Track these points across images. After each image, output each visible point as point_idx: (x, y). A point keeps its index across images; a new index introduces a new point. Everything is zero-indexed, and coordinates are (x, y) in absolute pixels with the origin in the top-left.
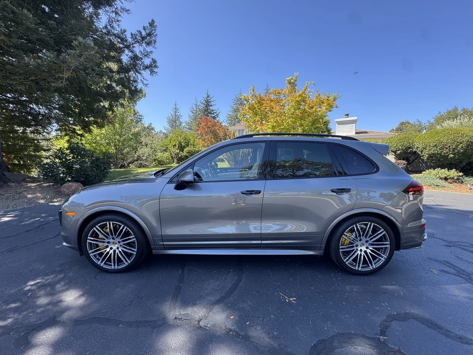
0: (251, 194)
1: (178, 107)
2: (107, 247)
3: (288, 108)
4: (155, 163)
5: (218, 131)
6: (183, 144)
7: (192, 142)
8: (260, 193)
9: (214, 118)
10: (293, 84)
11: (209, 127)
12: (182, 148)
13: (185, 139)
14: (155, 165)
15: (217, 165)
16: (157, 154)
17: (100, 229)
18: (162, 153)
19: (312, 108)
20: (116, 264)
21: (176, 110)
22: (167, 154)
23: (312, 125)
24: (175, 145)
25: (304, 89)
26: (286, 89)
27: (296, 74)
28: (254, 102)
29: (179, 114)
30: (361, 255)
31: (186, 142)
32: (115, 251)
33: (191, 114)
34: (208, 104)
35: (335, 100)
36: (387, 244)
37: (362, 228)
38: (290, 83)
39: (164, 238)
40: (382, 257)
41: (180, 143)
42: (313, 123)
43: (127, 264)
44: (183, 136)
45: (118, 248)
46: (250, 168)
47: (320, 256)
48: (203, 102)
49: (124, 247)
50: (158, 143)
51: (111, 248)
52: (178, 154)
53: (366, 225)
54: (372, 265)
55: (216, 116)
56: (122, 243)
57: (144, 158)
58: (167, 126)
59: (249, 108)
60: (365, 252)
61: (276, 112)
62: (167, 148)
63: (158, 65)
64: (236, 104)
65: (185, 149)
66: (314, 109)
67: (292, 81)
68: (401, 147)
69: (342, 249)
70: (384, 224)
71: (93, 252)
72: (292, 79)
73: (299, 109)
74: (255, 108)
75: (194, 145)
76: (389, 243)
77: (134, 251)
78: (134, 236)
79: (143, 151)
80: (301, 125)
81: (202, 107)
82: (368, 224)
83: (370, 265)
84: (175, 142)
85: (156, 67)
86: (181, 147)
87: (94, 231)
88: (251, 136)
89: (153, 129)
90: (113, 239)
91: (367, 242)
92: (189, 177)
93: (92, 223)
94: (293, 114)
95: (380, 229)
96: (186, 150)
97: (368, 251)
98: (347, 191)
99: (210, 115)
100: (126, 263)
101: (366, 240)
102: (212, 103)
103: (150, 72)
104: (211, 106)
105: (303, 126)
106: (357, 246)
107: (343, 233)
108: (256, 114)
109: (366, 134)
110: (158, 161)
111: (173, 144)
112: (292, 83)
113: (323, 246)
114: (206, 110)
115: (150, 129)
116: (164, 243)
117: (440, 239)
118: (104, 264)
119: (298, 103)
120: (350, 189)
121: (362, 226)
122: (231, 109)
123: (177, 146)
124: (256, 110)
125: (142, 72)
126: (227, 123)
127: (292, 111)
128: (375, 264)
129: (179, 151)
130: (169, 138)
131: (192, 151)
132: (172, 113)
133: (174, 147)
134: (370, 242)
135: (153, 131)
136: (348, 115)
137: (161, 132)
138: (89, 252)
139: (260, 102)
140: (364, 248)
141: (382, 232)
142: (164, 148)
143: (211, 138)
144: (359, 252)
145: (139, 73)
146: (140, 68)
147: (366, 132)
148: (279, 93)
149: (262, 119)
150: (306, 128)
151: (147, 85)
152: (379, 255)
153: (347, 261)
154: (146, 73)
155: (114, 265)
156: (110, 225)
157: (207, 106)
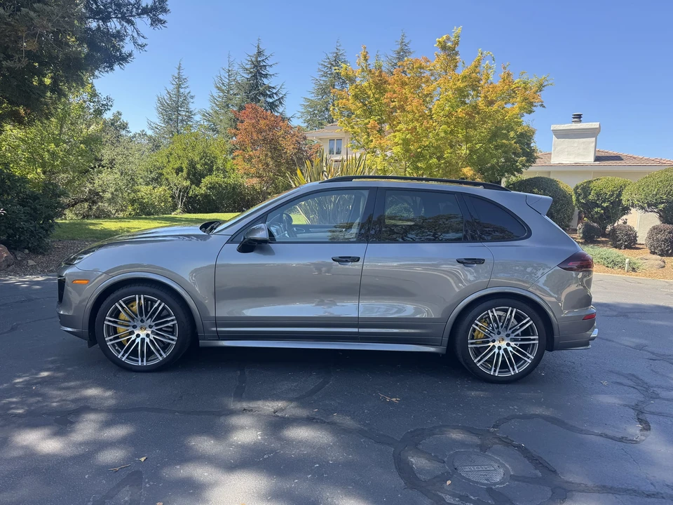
0: (347, 261)
1: (184, 74)
2: (132, 333)
3: (440, 104)
4: (134, 210)
5: (283, 143)
6: (198, 166)
7: (220, 162)
8: (358, 261)
9: (272, 106)
10: (450, 51)
11: (260, 131)
12: (196, 177)
13: (204, 155)
14: (133, 213)
15: (290, 219)
16: (136, 187)
17: (124, 306)
18: (150, 187)
19: (491, 103)
20: (145, 359)
21: (180, 82)
22: (160, 190)
23: (490, 141)
24: (179, 170)
25: (473, 63)
26: (437, 62)
27: (458, 30)
28: (365, 84)
29: (187, 91)
30: (499, 354)
31: (206, 164)
32: (143, 340)
33: (216, 93)
34: (258, 70)
35: (541, 87)
36: (535, 339)
37: (500, 317)
38: (444, 48)
39: (217, 322)
40: (528, 358)
41: (192, 165)
42: (495, 135)
43: (161, 359)
44: (200, 148)
45: (148, 335)
46: (349, 227)
47: (443, 355)
48: (248, 67)
49: (158, 334)
50: (139, 164)
51: (138, 336)
52: (186, 189)
53: (506, 311)
54: (514, 369)
55: (277, 103)
56: (154, 329)
57: (108, 195)
58: (157, 119)
59: (356, 97)
60: (505, 350)
61: (413, 111)
62: (161, 174)
63: (168, 8)
64: (325, 75)
65: (203, 180)
66: (495, 107)
67: (449, 44)
68: (665, 197)
69: (472, 343)
70: (531, 310)
71: (111, 340)
72: (448, 39)
73: (464, 103)
74: (369, 97)
75: (224, 171)
76: (537, 337)
77: (173, 340)
78: (174, 317)
79: (106, 180)
80: (468, 139)
81: (243, 77)
82: (508, 310)
83: (511, 369)
84: (179, 162)
85: (165, 11)
86: (194, 175)
87: (116, 307)
88: (350, 179)
89: (124, 126)
90: (142, 321)
91: (508, 336)
92: (262, 235)
93: (113, 296)
94: (449, 115)
95: (525, 318)
96: (206, 181)
97: (509, 349)
98: (480, 261)
99: (262, 98)
100: (161, 357)
101: (506, 333)
102: (270, 71)
103: (150, 21)
104: (266, 76)
105: (471, 142)
106: (494, 341)
107: (472, 322)
108: (369, 112)
109: (618, 163)
110: (141, 204)
111: (176, 166)
112: (450, 47)
113: (446, 339)
114: (255, 86)
115: (117, 126)
116: (218, 329)
117: (649, 352)
118: (127, 358)
119: (461, 93)
120: (484, 260)
121: (501, 313)
122: (312, 87)
123: (185, 170)
124: (370, 102)
125: (136, 20)
126: (301, 120)
127: (447, 109)
128: (518, 368)
129: (189, 183)
130: (164, 151)
131: (220, 185)
132: (171, 88)
133: (177, 174)
134: (512, 336)
135: (123, 132)
136: (579, 116)
137: (143, 134)
138: (106, 339)
139: (380, 86)
140: (503, 344)
141: (528, 322)
142: (153, 175)
143: (266, 155)
144: (496, 350)
145: (129, 22)
146: (131, 12)
147: (618, 158)
148: (421, 68)
149: (381, 122)
150: (478, 146)
151: (142, 46)
152: (525, 355)
153: (479, 363)
154: (143, 23)
155: (142, 361)
156: (140, 300)
157: (255, 76)
